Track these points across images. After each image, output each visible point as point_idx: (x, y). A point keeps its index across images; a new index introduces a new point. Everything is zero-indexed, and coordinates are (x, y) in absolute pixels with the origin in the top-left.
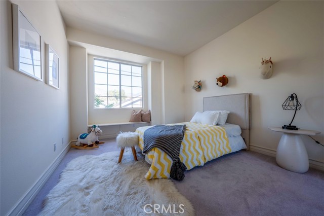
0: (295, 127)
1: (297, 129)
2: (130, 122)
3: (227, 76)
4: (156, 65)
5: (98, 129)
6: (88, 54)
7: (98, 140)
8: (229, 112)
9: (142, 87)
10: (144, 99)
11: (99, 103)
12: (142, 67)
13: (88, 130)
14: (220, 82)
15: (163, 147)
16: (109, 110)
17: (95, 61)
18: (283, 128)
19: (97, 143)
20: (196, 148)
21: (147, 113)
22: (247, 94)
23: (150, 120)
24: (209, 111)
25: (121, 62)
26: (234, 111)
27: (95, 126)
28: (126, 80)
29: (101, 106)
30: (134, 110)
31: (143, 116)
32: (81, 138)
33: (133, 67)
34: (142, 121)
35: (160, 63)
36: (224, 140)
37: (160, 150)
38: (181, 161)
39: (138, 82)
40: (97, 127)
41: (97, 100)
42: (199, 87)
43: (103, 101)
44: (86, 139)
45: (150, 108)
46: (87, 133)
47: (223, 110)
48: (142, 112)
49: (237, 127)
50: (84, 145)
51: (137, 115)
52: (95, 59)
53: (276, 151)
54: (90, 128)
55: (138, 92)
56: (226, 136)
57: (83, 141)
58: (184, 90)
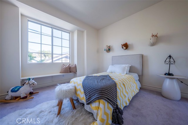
0: (172, 74)
1: (173, 75)
2: (60, 73)
3: (128, 43)
4: (80, 33)
5: (32, 81)
6: (22, 15)
7: (32, 91)
8: (130, 66)
9: (69, 48)
10: (72, 56)
11: (32, 58)
12: (69, 33)
13: (21, 82)
14: (125, 46)
15: (106, 98)
16: (41, 65)
17: (29, 22)
18: (165, 74)
19: (31, 94)
20: (124, 93)
21: (74, 66)
22: (141, 54)
23: (76, 72)
24: (121, 65)
25: (53, 27)
26: (133, 65)
27: (29, 79)
28: (57, 42)
29: (33, 61)
30: (64, 64)
31: (71, 69)
32: (13, 91)
33: (62, 32)
34: (70, 72)
35: (83, 32)
36: (135, 84)
37: (104, 101)
38: (119, 106)
39: (66, 43)
40: (31, 80)
41: (30, 56)
42: (109, 50)
43: (36, 57)
44: (18, 92)
45: (76, 62)
46: (20, 85)
47: (127, 64)
48: (70, 66)
49: (136, 75)
50: (16, 98)
51: (66, 68)
52: (28, 21)
53: (161, 89)
54: (23, 80)
55: (66, 51)
56: (135, 81)
57: (14, 94)
58: (98, 51)
